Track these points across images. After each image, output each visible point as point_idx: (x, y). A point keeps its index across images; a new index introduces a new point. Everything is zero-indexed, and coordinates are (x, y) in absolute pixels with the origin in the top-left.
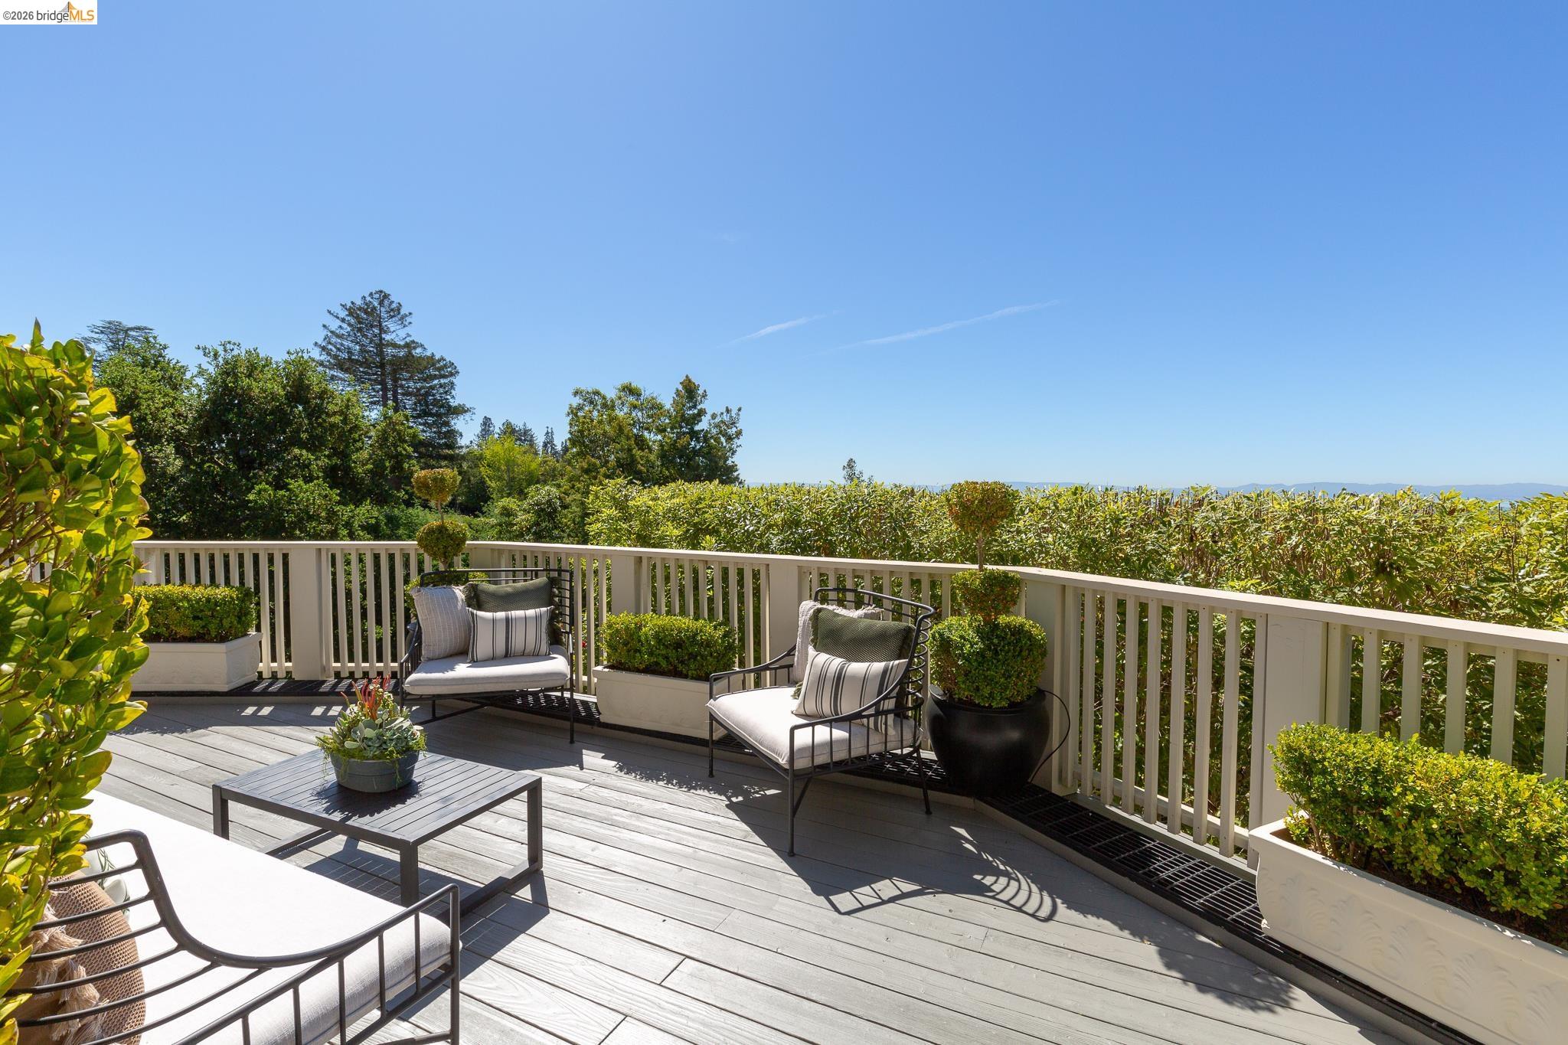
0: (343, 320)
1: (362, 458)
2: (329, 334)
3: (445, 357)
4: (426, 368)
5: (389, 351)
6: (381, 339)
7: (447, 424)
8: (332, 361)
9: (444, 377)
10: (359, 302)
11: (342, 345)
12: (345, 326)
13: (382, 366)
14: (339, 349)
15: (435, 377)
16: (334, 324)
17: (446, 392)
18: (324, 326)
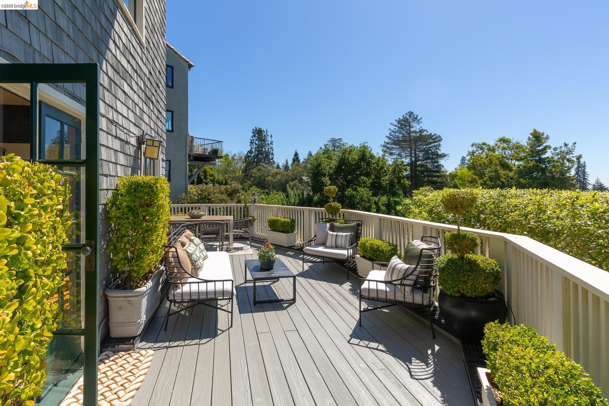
0: (396, 126)
1: (385, 180)
2: (391, 132)
3: (436, 133)
4: (428, 139)
5: (413, 135)
6: (410, 131)
7: (437, 162)
8: (392, 142)
9: (436, 142)
10: (401, 118)
11: (395, 135)
12: (396, 128)
13: (410, 141)
14: (394, 137)
15: (432, 143)
16: (393, 128)
17: (437, 149)
18: (389, 129)
